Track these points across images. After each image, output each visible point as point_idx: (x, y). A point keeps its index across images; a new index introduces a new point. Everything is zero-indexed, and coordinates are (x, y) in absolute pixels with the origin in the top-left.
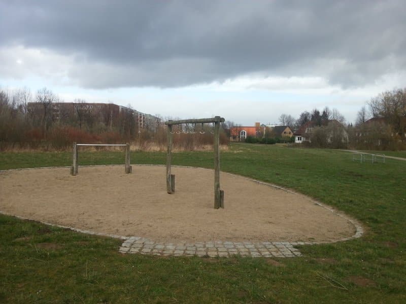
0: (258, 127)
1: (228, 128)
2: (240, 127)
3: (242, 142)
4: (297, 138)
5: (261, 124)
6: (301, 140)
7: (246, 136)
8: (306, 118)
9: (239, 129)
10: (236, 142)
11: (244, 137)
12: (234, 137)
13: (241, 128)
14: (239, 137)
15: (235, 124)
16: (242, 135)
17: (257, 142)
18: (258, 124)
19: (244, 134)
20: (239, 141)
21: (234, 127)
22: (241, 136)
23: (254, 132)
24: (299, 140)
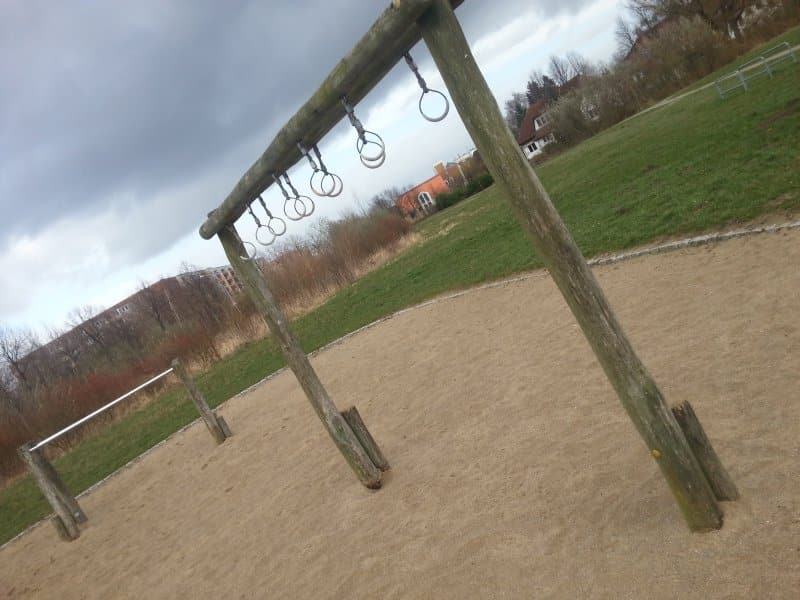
0: (444, 171)
1: (393, 205)
2: (412, 190)
3: (431, 214)
4: (527, 150)
5: (445, 165)
6: (536, 148)
7: (432, 201)
8: (518, 108)
9: (412, 195)
10: (421, 220)
11: (430, 203)
12: (413, 215)
13: (414, 190)
14: (421, 209)
15: (400, 190)
16: (423, 202)
17: (458, 197)
18: (439, 167)
19: (428, 199)
20: (426, 217)
21: (402, 196)
22: (423, 205)
23: (441, 184)
24: (532, 151)
